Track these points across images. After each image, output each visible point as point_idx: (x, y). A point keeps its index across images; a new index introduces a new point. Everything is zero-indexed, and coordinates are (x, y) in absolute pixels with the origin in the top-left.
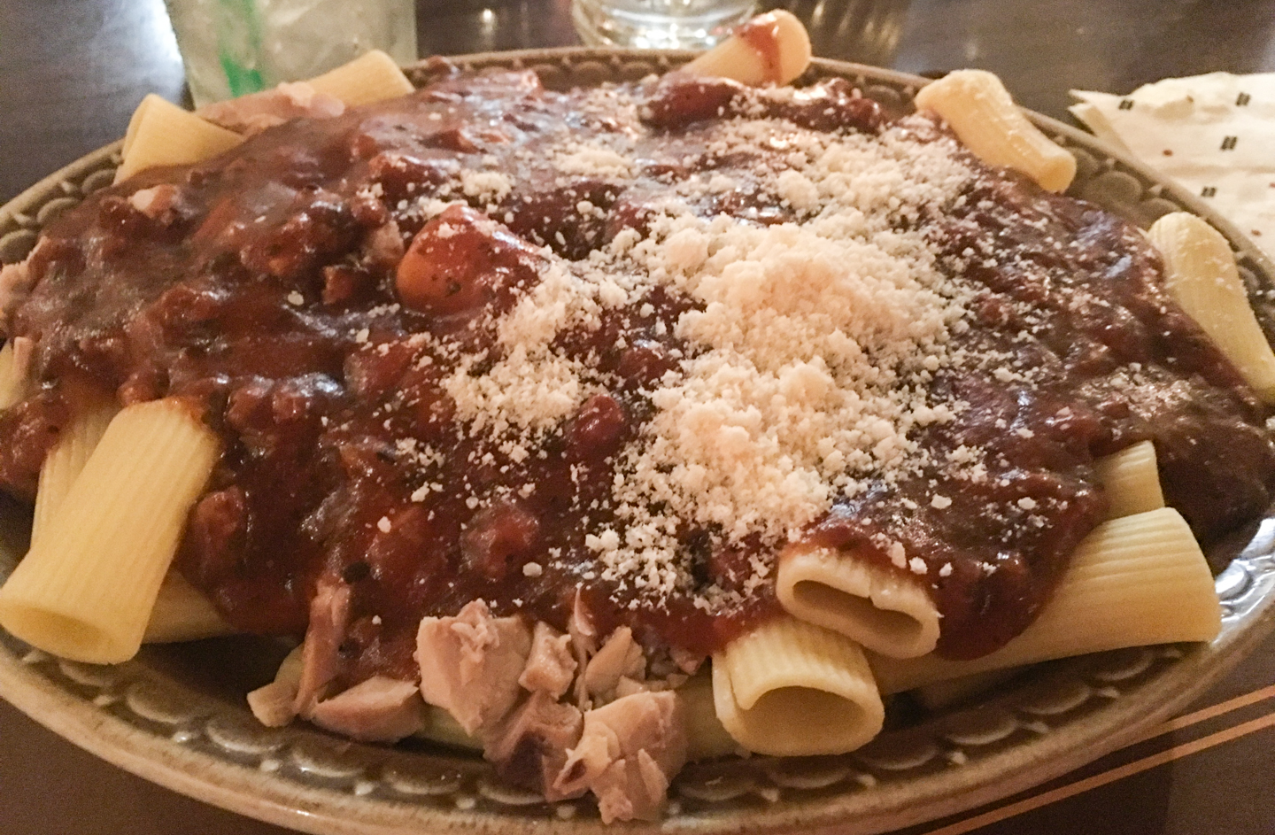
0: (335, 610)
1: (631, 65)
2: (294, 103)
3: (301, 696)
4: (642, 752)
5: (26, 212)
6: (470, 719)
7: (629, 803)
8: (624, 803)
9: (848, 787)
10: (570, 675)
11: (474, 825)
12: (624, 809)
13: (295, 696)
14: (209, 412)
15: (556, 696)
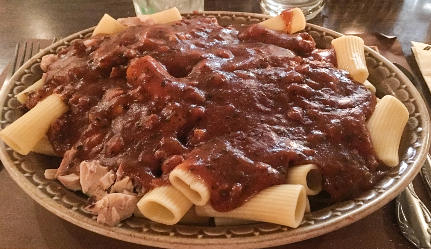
0: (70, 155)
1: (253, 19)
2: (140, 20)
3: (57, 174)
4: (114, 208)
5: (68, 41)
6: (85, 189)
7: (105, 219)
8: (103, 218)
9: (167, 234)
10: (110, 185)
11: (71, 213)
12: (103, 220)
13: (56, 174)
14: (65, 99)
15: (104, 189)
